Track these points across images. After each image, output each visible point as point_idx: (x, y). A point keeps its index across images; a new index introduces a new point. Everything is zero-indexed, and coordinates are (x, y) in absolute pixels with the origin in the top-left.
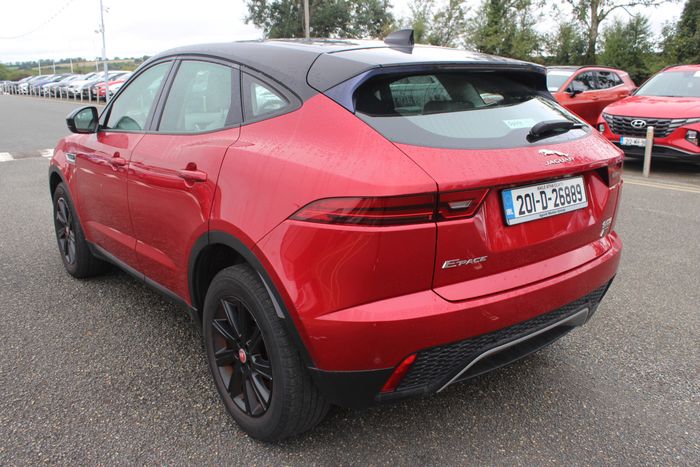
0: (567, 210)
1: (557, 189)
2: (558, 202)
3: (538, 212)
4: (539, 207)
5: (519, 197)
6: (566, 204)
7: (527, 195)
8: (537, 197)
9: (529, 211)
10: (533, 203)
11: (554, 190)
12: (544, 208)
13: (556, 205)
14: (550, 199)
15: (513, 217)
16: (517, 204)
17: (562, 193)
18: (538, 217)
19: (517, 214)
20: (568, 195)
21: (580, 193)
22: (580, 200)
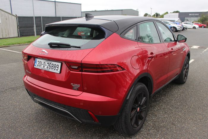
0: (50, 71)
1: (49, 63)
2: (48, 67)
3: (41, 67)
4: (42, 66)
5: (38, 61)
6: (51, 69)
7: (40, 62)
8: (43, 63)
9: (40, 66)
10: (41, 64)
11: (48, 63)
12: (44, 67)
13: (47, 68)
14: (46, 65)
15: (36, 66)
16: (38, 63)
17: (51, 65)
18: (41, 68)
19: (37, 66)
20: (52, 67)
21: (58, 68)
22: (57, 70)
